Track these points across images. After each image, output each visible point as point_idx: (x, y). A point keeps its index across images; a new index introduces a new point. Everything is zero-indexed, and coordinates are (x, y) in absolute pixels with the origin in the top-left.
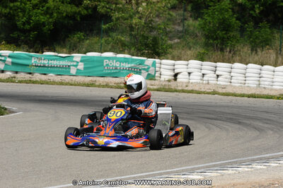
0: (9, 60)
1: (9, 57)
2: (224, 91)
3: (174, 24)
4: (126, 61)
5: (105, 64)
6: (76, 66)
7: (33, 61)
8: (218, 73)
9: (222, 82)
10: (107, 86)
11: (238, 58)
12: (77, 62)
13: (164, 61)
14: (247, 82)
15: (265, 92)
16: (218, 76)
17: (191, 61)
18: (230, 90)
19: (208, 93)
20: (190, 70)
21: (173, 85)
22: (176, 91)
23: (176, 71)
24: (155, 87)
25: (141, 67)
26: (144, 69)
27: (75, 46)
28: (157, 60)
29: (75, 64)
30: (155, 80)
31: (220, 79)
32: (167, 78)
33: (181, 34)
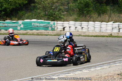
2: (84, 34)
3: (64, 6)
4: (42, 23)
5: (32, 25)
7: (1, 25)
8: (82, 26)
9: (84, 30)
10: (33, 34)
11: (92, 19)
13: (59, 22)
14: (95, 30)
15: (102, 34)
16: (82, 28)
17: (70, 22)
18: (87, 34)
19: (77, 36)
20: (70, 26)
23: (64, 26)
24: (54, 34)
25: (48, 25)
27: (21, 17)
28: (56, 22)
29: (19, 25)
30: (55, 30)
31: (83, 29)
32: (60, 29)
33: (67, 10)
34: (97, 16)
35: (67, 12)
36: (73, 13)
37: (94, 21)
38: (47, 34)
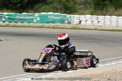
0: (7, 17)
1: (7, 15)
2: (100, 28)
4: (58, 16)
5: (49, 17)
6: (36, 19)
7: (17, 17)
8: (99, 20)
9: (101, 24)
10: (49, 27)
11: (109, 13)
12: (37, 17)
13: (75, 16)
14: (112, 24)
15: (119, 28)
17: (87, 15)
18: (103, 28)
19: (93, 30)
20: (86, 19)
21: (78, 26)
22: (79, 29)
23: (81, 20)
24: (70, 27)
25: (65, 18)
26: (66, 19)
27: (37, 10)
28: (72, 15)
29: (36, 18)
30: (71, 24)
31: (99, 23)
32: (76, 23)
33: (84, 3)
34: (114, 10)
35: (83, 5)
36: (89, 6)
37: (111, 15)
38: (63, 27)
